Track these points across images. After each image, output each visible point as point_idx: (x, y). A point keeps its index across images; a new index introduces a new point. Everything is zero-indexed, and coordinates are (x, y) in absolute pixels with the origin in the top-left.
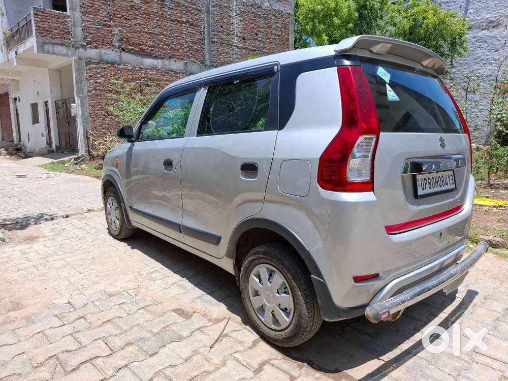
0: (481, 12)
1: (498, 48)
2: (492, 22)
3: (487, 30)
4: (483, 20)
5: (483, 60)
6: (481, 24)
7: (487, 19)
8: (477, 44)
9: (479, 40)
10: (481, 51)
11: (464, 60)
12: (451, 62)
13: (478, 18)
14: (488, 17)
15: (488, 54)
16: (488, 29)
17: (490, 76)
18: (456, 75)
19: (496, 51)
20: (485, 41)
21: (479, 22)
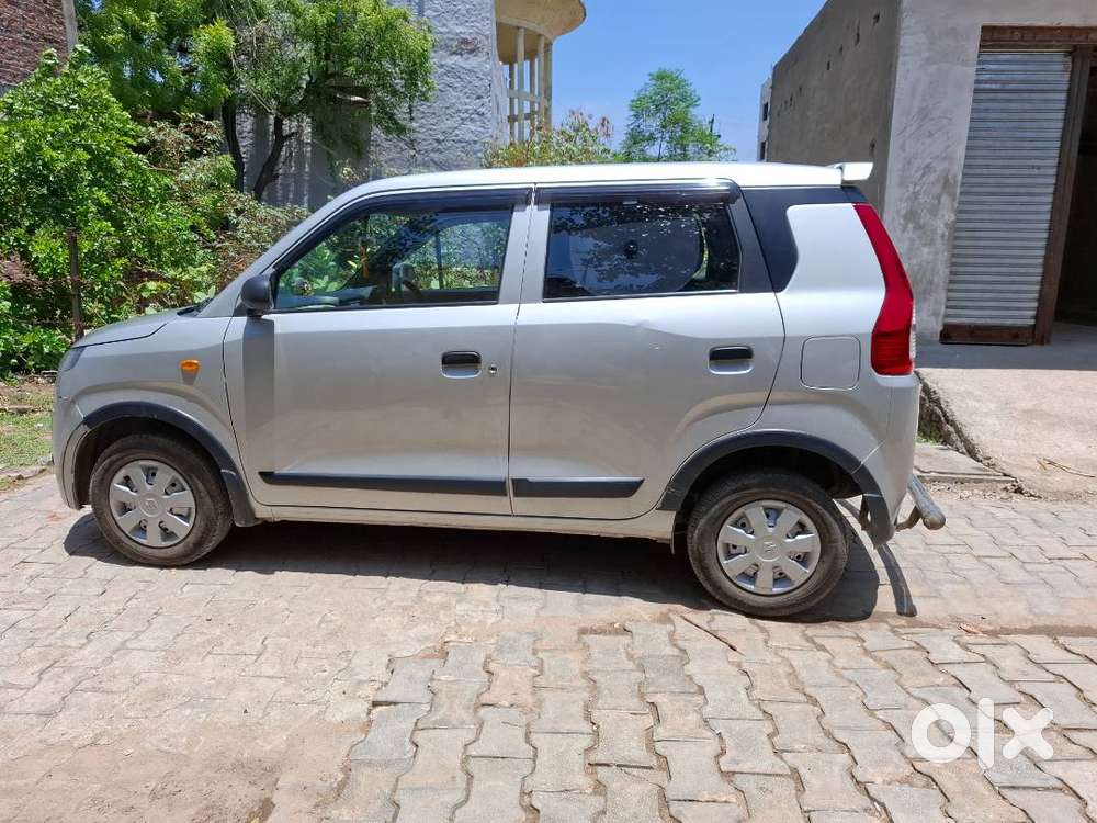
0: (446, 19)
1: (480, 92)
2: (465, 42)
3: (459, 57)
4: (451, 36)
5: (459, 111)
6: (449, 43)
7: (457, 34)
8: (447, 80)
9: (449, 72)
10: (453, 93)
11: (429, 107)
12: (410, 107)
13: (442, 30)
14: (458, 31)
15: (467, 101)
16: (461, 55)
17: (475, 142)
18: (420, 135)
19: (479, 97)
20: (459, 77)
21: (445, 37)
